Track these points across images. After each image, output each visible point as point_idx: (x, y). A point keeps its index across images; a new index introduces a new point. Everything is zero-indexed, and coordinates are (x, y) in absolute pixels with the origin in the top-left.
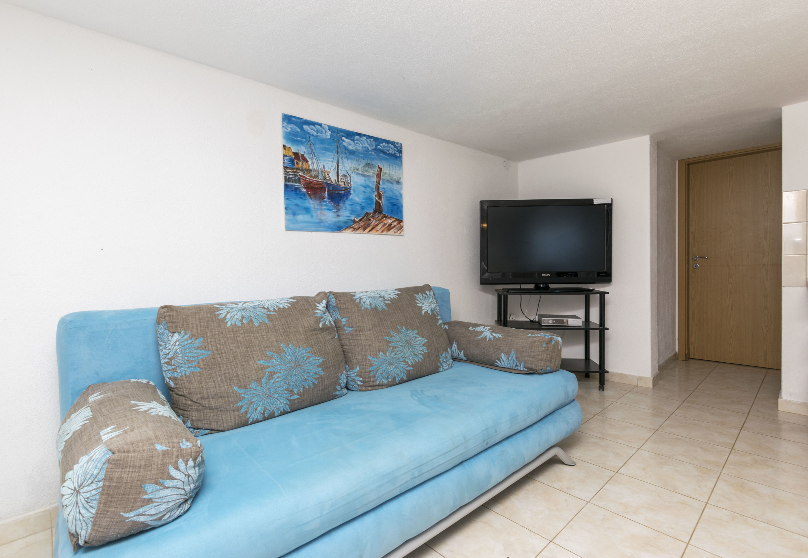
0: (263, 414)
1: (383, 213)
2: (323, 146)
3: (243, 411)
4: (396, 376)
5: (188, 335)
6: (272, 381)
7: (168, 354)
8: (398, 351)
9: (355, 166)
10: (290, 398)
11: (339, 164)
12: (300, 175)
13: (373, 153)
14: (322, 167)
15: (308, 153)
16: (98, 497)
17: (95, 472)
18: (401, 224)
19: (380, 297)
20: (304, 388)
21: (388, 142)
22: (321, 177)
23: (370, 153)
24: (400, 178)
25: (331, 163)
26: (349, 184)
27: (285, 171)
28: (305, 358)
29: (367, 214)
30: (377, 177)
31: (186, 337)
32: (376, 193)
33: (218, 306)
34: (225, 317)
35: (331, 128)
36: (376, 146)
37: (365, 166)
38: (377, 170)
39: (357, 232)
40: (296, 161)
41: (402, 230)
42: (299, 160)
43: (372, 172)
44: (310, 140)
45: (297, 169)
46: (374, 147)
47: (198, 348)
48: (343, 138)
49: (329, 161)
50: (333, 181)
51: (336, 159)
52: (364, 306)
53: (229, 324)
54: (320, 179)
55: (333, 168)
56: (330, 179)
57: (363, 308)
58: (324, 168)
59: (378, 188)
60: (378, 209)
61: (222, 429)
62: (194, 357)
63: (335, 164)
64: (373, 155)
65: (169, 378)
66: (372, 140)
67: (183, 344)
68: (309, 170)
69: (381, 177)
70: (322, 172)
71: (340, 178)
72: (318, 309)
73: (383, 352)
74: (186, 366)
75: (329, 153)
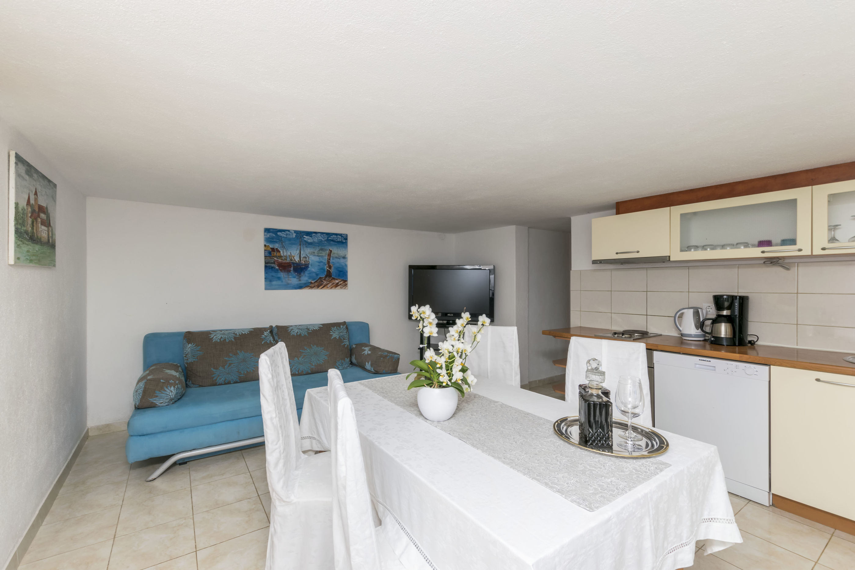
0: (225, 381)
1: (332, 277)
2: (290, 242)
3: (215, 379)
4: (304, 370)
5: (195, 345)
6: (230, 367)
7: (186, 353)
8: (307, 358)
9: (312, 251)
10: (239, 376)
11: (301, 251)
12: (275, 260)
13: (326, 242)
14: (289, 254)
15: (280, 247)
16: (142, 393)
17: (142, 386)
18: (346, 282)
19: (307, 329)
20: (247, 372)
21: (336, 234)
22: (288, 259)
23: (323, 242)
24: (346, 255)
25: (295, 251)
26: (308, 262)
27: (265, 259)
28: (249, 358)
29: (320, 278)
30: (328, 256)
31: (193, 346)
32: (327, 266)
33: (212, 332)
34: (213, 338)
35: (296, 232)
36: (328, 238)
37: (319, 250)
38: (328, 252)
39: (313, 289)
40: (272, 253)
41: (347, 286)
42: (274, 251)
43: (325, 254)
44: (282, 240)
45: (274, 257)
46: (326, 239)
47: (198, 351)
48: (304, 236)
49: (294, 250)
50: (297, 261)
51: (299, 248)
52: (292, 333)
53: (214, 341)
54: (288, 260)
55: (297, 254)
56: (295, 260)
57: (291, 335)
58: (291, 254)
59: (329, 262)
60: (329, 275)
61: (204, 385)
62: (197, 354)
63: (298, 252)
64: (326, 243)
65: (185, 363)
66: (325, 234)
67: (192, 348)
68: (281, 257)
69: (331, 256)
70: (289, 257)
71: (301, 259)
72: (264, 335)
73: (297, 358)
74: (192, 358)
75: (294, 246)
